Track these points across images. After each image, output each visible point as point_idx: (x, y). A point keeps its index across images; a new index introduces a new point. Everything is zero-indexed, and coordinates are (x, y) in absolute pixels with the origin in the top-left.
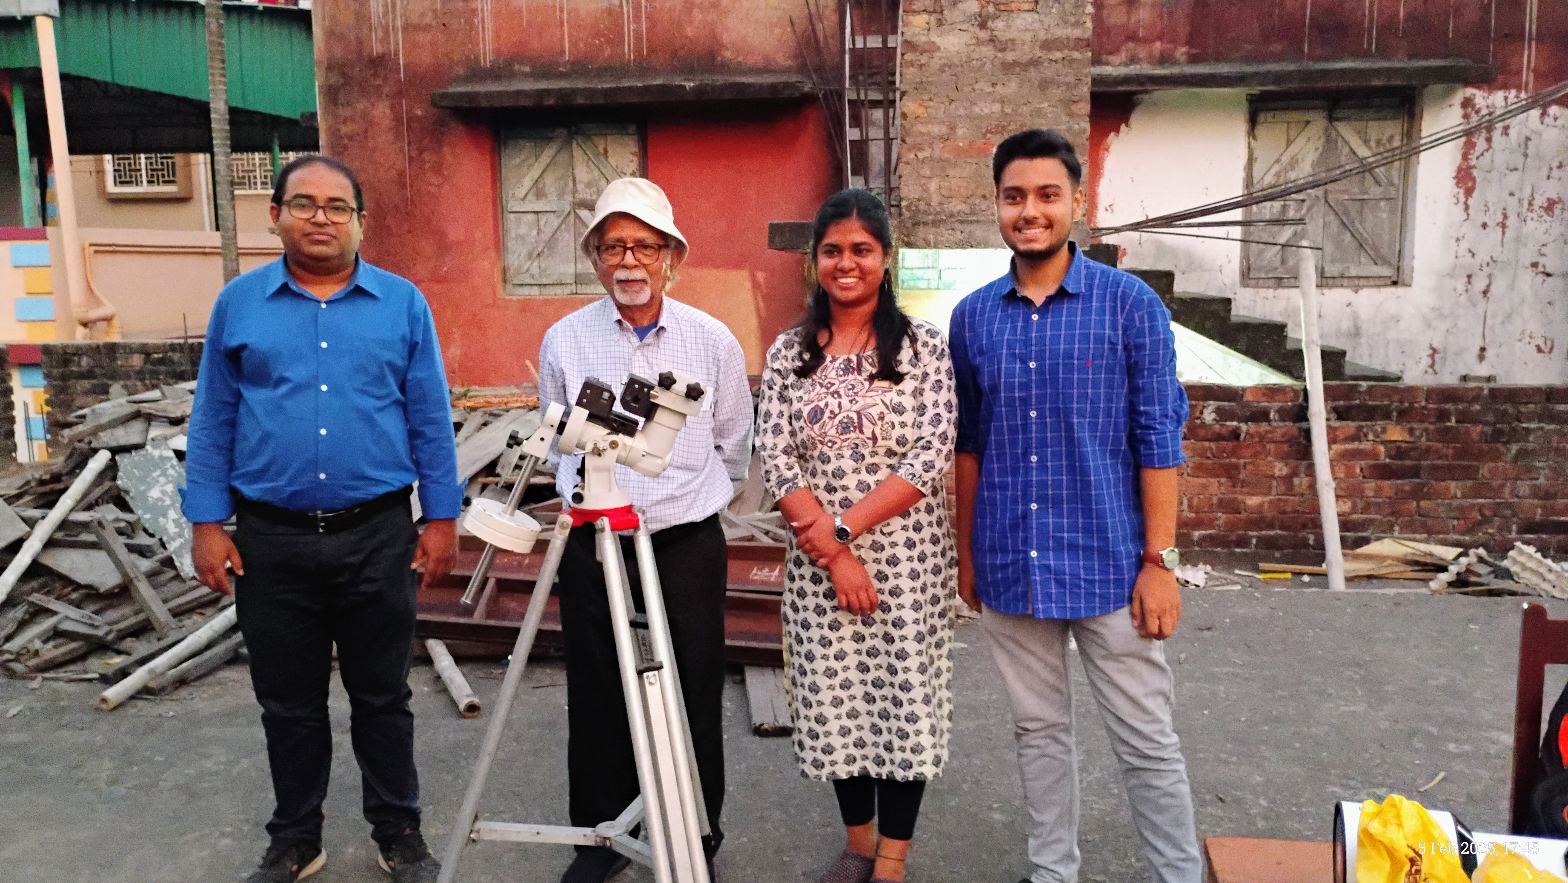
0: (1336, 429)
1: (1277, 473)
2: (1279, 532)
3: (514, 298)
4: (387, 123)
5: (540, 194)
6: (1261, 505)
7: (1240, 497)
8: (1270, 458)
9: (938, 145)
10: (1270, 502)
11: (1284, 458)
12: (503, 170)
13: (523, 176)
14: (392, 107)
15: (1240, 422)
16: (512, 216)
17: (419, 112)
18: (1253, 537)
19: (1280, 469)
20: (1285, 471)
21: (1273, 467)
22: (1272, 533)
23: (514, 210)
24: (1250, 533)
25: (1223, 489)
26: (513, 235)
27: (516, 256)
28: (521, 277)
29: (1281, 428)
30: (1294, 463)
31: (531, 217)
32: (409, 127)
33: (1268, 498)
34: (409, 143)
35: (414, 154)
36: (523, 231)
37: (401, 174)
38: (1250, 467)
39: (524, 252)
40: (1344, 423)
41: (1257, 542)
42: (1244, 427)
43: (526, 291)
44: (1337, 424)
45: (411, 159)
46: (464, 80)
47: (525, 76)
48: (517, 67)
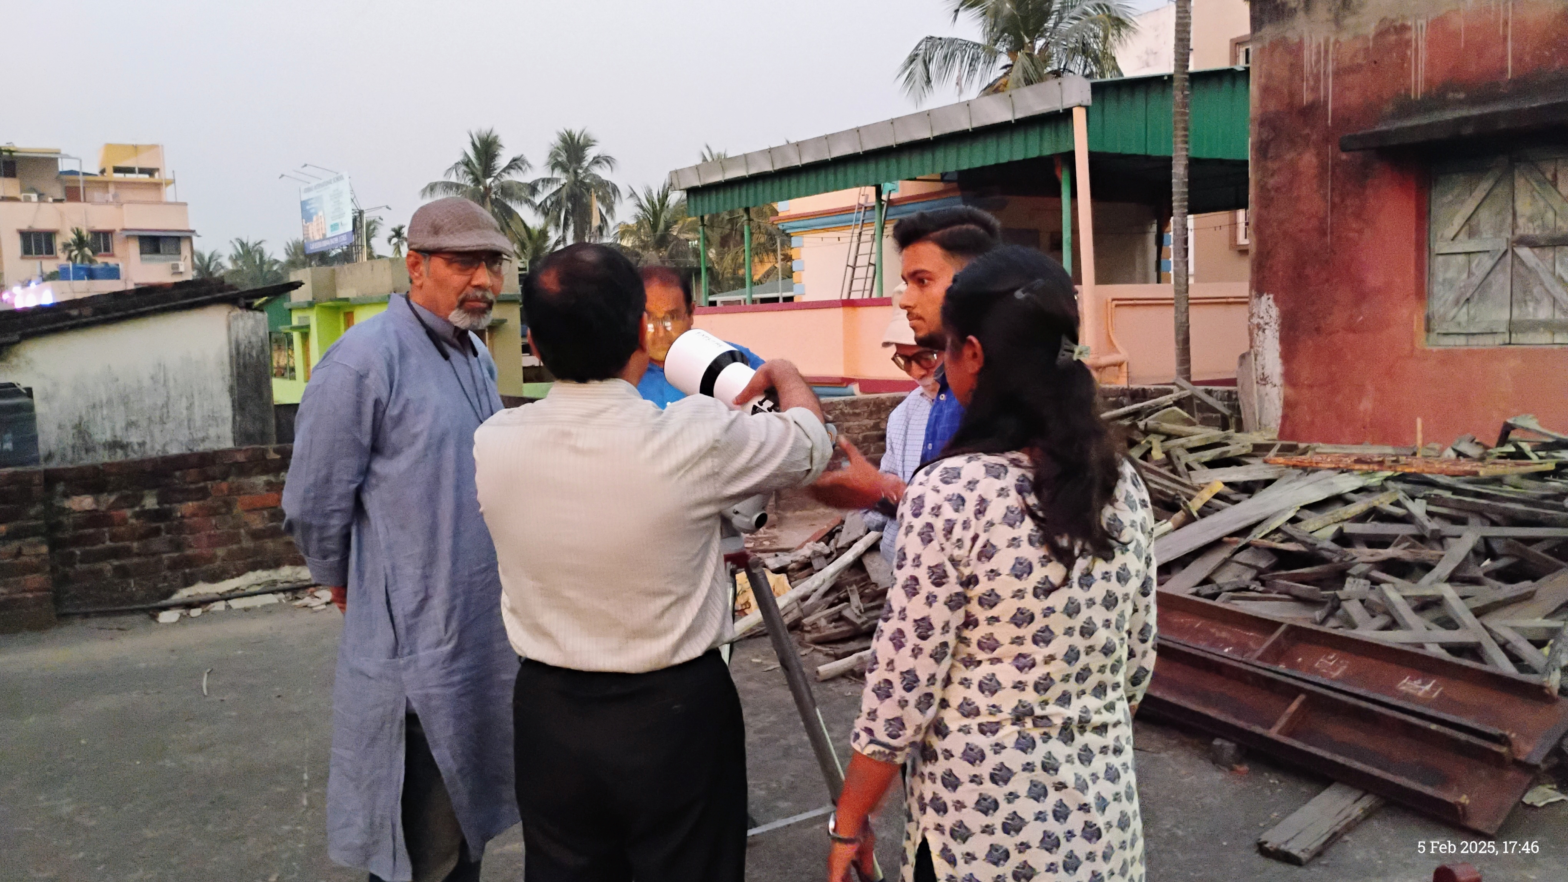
3: (1435, 349)
4: (1312, 172)
5: (1472, 233)
12: (1433, 208)
13: (1454, 215)
14: (1318, 154)
16: (1440, 258)
17: (1344, 158)
23: (1442, 251)
26: (1440, 280)
27: (1441, 302)
28: (1445, 326)
31: (1461, 259)
32: (1333, 172)
34: (1333, 190)
35: (1337, 200)
36: (1451, 274)
37: (1323, 220)
39: (1451, 297)
43: (1449, 341)
45: (1334, 206)
46: (1394, 116)
47: (1460, 103)
48: (1450, 95)
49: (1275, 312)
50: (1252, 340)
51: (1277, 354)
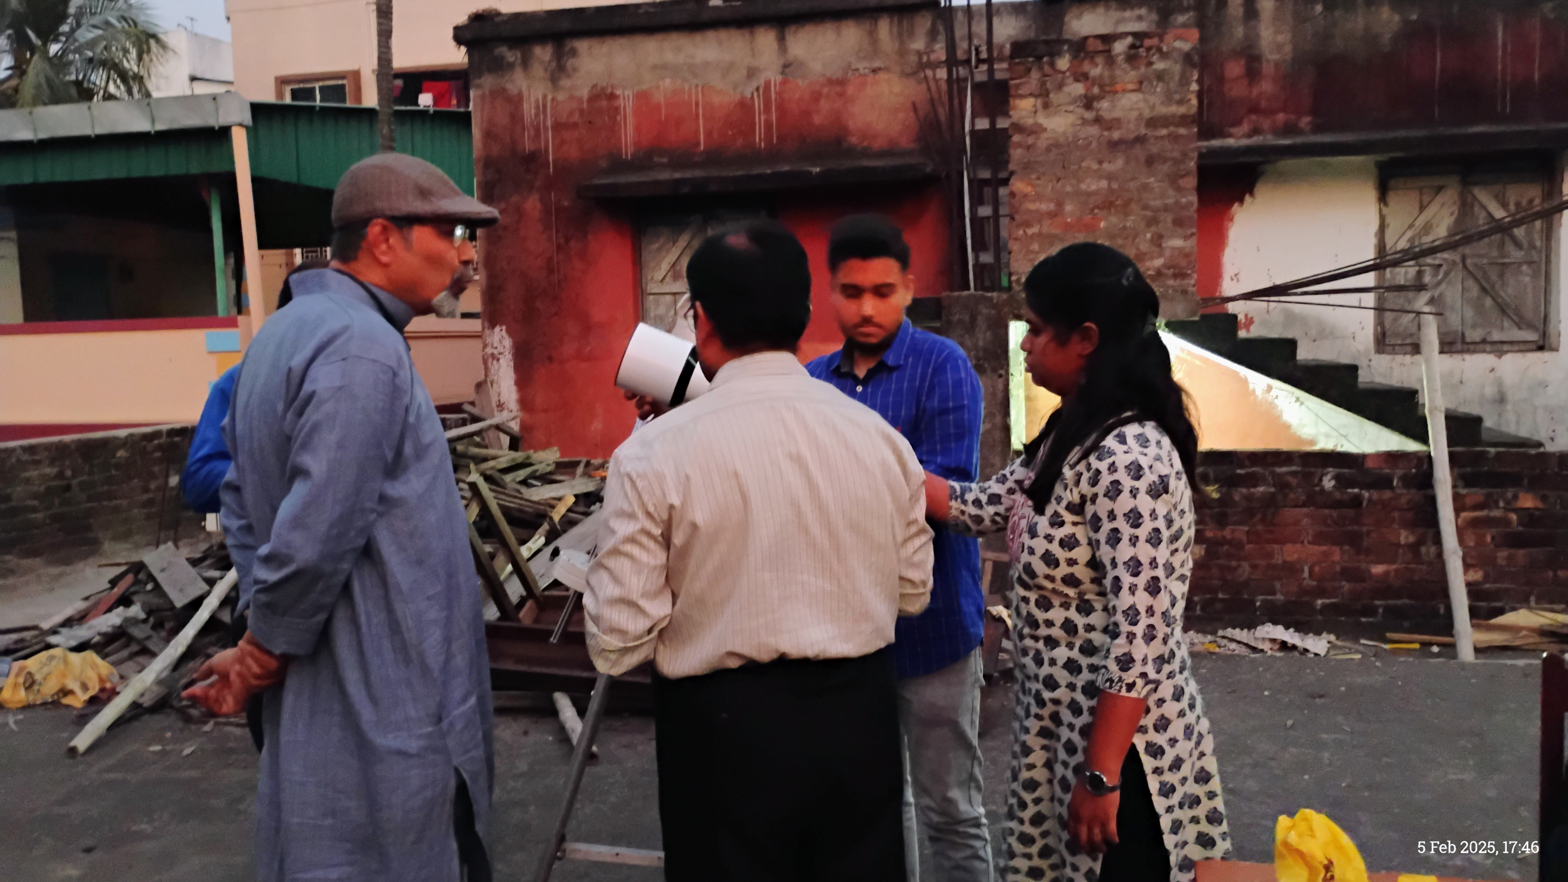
0: (1464, 496)
1: (1403, 541)
2: (1407, 601)
4: (536, 214)
6: (1387, 574)
7: (1363, 566)
8: (1395, 526)
9: (1046, 223)
10: (1396, 570)
11: (1410, 525)
12: (643, 255)
13: (662, 261)
14: (541, 200)
15: (1361, 489)
16: (651, 297)
17: (566, 203)
18: (1380, 606)
19: (1405, 537)
20: (1412, 539)
21: (1399, 535)
22: (1399, 602)
23: (653, 291)
24: (1377, 602)
25: (1346, 557)
26: (653, 315)
29: (1406, 496)
30: (1420, 531)
32: (557, 217)
33: (1394, 567)
34: (557, 232)
35: (562, 241)
36: (661, 311)
37: (550, 260)
38: (1374, 535)
40: (1473, 490)
41: (1384, 611)
42: (1366, 494)
44: (1463, 491)
45: (559, 247)
46: (607, 172)
47: (663, 166)
48: (656, 159)
49: (508, 342)
50: (487, 369)
51: (513, 382)
